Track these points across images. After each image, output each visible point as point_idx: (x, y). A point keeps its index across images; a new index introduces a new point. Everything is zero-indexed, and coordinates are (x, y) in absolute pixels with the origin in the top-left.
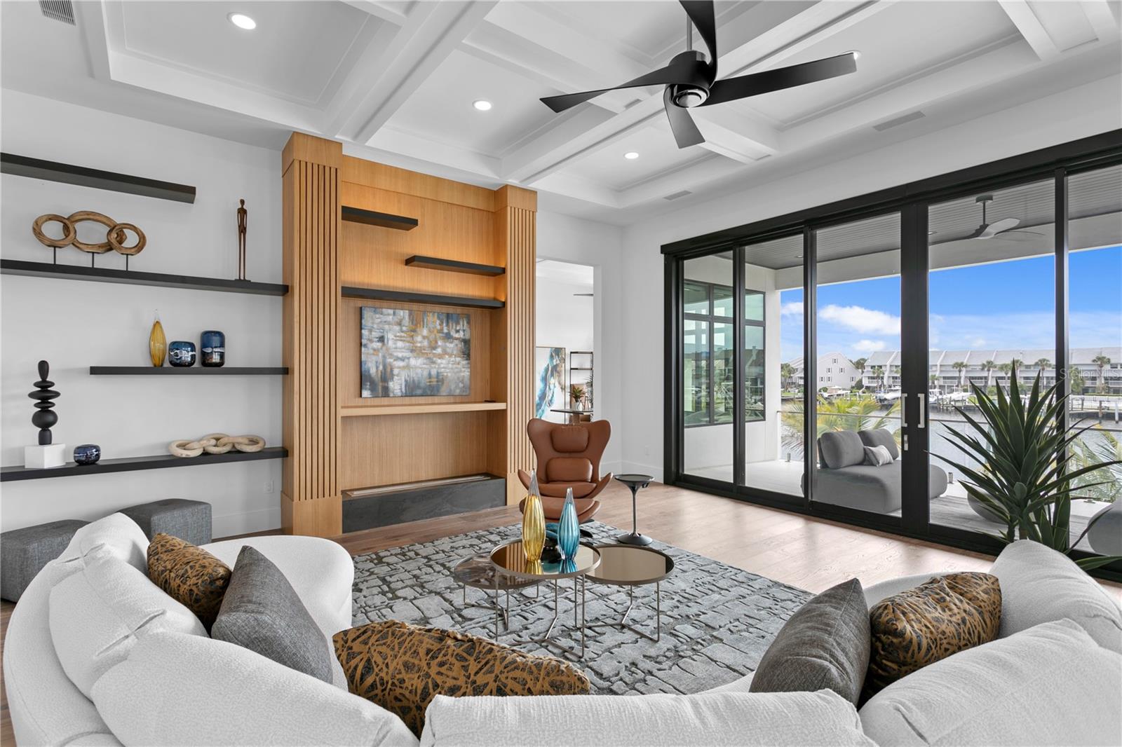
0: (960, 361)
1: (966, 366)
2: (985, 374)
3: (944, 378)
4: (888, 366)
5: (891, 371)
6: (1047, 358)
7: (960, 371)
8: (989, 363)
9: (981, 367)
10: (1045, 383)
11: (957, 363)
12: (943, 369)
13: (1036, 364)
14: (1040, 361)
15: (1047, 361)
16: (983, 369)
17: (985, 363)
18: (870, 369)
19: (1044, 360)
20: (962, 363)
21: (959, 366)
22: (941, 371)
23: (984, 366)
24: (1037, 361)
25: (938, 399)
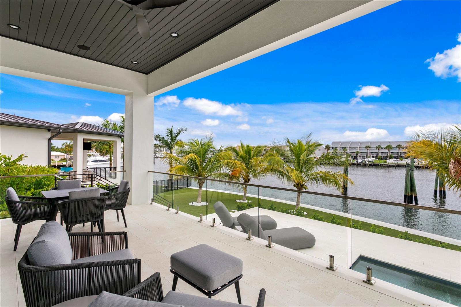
0: (368, 145)
1: (370, 147)
2: (377, 151)
3: (361, 153)
4: (339, 147)
5: (340, 150)
6: (400, 144)
7: (368, 150)
8: (379, 146)
9: (375, 148)
10: (399, 155)
11: (366, 146)
12: (361, 149)
13: (397, 147)
14: (398, 145)
15: (401, 145)
16: (376, 149)
17: (377, 146)
18: (331, 149)
19: (400, 145)
20: (369, 146)
21: (368, 147)
22: (360, 150)
23: (377, 148)
24: (397, 145)
25: (363, 161)
